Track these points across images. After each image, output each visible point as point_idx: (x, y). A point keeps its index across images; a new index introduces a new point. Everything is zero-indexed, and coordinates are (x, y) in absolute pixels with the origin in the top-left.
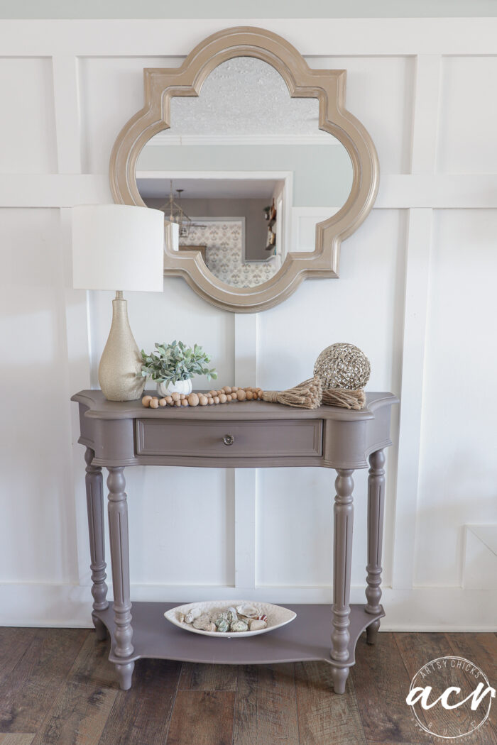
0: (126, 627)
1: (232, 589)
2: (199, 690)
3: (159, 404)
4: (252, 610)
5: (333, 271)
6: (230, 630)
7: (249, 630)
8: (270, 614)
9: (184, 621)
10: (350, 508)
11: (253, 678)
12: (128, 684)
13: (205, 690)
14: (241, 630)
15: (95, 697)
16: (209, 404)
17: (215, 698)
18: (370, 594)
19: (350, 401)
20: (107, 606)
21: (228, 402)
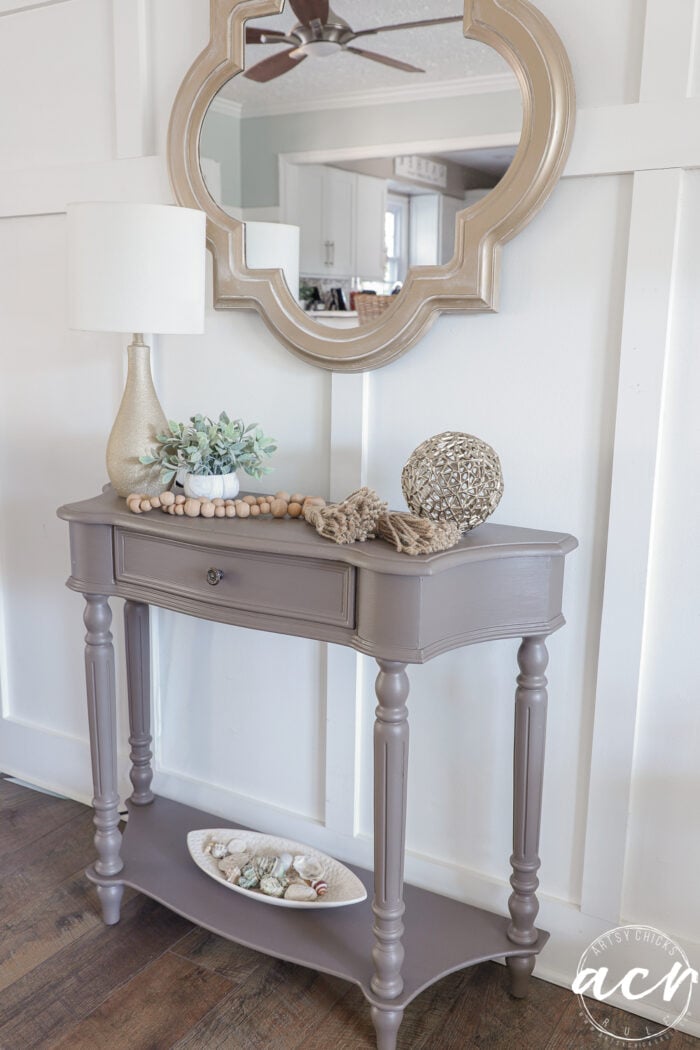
0: (109, 833)
1: (320, 828)
2: (194, 962)
3: (140, 507)
4: (316, 868)
5: (480, 300)
6: (256, 887)
7: (282, 896)
8: (338, 883)
9: (211, 852)
10: (397, 730)
11: (279, 976)
12: (113, 917)
13: (202, 964)
14: (271, 892)
15: (69, 919)
16: (215, 517)
17: (205, 981)
18: (514, 905)
19: (406, 537)
20: (149, 800)
21: (251, 517)
